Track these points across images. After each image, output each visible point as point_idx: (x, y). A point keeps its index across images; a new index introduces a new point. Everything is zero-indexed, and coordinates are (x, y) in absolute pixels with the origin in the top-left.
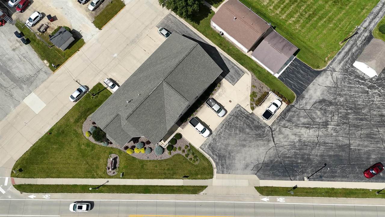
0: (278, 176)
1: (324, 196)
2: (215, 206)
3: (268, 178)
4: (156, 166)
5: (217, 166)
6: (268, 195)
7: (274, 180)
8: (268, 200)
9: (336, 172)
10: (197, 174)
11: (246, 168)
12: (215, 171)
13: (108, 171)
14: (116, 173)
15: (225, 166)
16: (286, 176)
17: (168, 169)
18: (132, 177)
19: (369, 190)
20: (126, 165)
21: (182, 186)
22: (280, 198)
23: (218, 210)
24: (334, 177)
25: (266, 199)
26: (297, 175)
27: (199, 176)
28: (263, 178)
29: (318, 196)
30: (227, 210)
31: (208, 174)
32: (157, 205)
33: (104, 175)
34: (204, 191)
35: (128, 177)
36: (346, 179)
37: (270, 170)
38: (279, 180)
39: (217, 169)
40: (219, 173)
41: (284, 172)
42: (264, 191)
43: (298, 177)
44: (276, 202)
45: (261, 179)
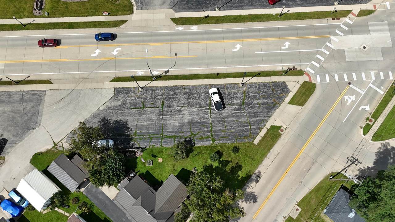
0: (192, 9)
1: (232, 22)
2: (134, 36)
3: (183, 11)
4: (80, 7)
5: (136, 4)
6: (182, 24)
7: (189, 12)
8: (183, 28)
9: (244, 2)
10: (118, 11)
11: (163, 4)
12: (135, 8)
13: (34, 11)
14: (42, 13)
15: (144, 4)
16: (199, 8)
17: (91, 9)
18: (57, 16)
19: (272, 14)
20: (51, 6)
21: (104, 22)
22: (194, 27)
23: (136, 39)
24: (241, 6)
25: (180, 28)
26: (209, 7)
27: (120, 13)
28: (179, 11)
29: (227, 23)
30: (145, 38)
31: (128, 11)
32: (80, 37)
33: (30, 15)
34: (124, 25)
35: (53, 16)
36: (252, 8)
37: (185, 4)
38: (193, 11)
39: (137, 7)
40: (139, 10)
41: (197, 5)
42: (178, 21)
43: (210, 8)
44: (190, 29)
45: (176, 11)
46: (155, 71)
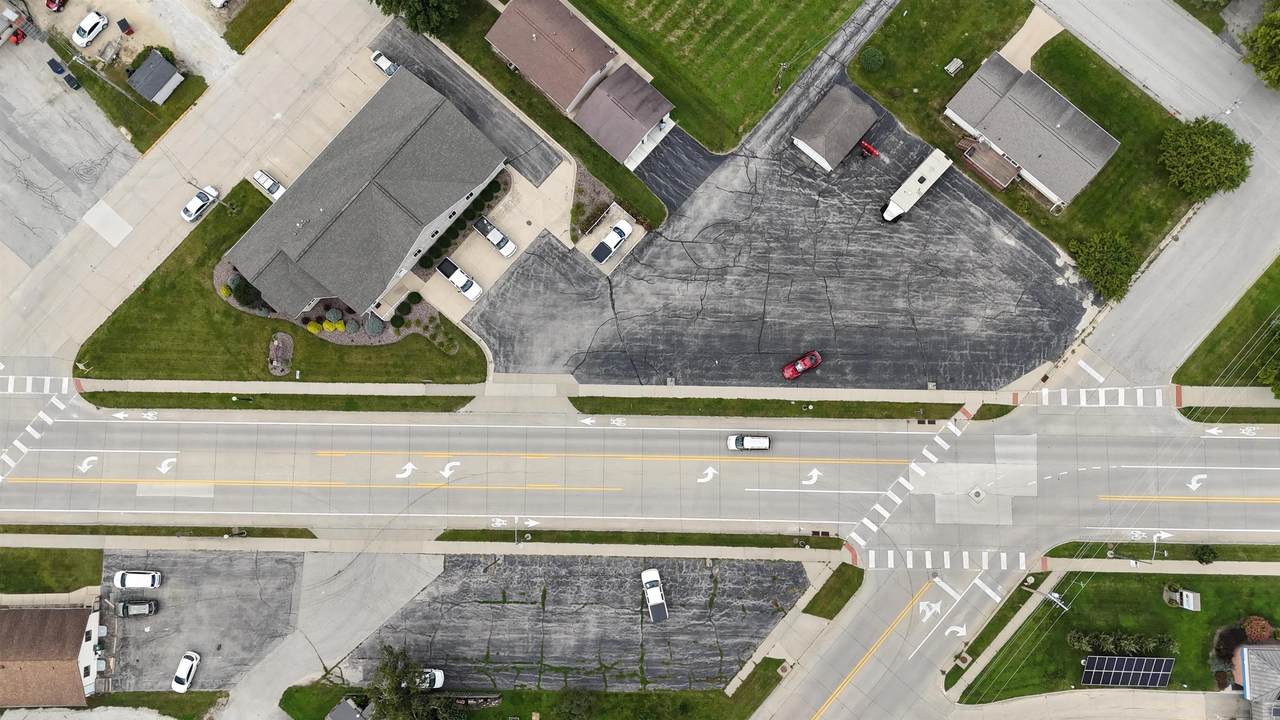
0: (616, 376)
1: (702, 414)
2: (488, 433)
3: (597, 380)
4: (370, 358)
5: (495, 358)
6: (593, 412)
7: (609, 383)
8: (593, 421)
9: (730, 368)
10: (454, 373)
11: (553, 362)
12: (491, 367)
13: (270, 366)
14: (287, 372)
15: (511, 358)
16: (631, 377)
17: (395, 365)
18: (321, 378)
19: (790, 401)
20: (307, 354)
21: (424, 398)
22: (617, 419)
23: (492, 441)
24: (725, 378)
25: (589, 421)
26: (652, 375)
27: (458, 378)
28: (587, 379)
29: (690, 415)
30: (513, 441)
31: (476, 374)
32: (371, 432)
33: (262, 375)
34: (468, 407)
35: (313, 378)
36: (748, 382)
37: (601, 365)
38: (617, 383)
39: (496, 364)
40: (499, 372)
41: (628, 368)
42: (585, 405)
43: (655, 378)
44: (609, 425)
45: (581, 381)
46: (532, 519)
